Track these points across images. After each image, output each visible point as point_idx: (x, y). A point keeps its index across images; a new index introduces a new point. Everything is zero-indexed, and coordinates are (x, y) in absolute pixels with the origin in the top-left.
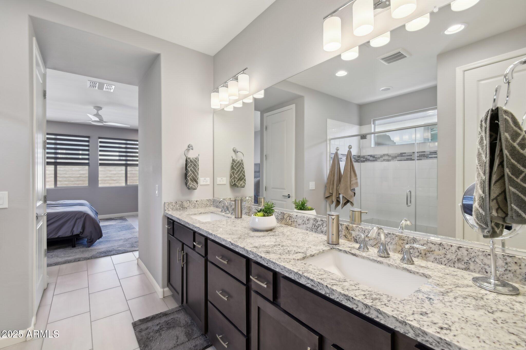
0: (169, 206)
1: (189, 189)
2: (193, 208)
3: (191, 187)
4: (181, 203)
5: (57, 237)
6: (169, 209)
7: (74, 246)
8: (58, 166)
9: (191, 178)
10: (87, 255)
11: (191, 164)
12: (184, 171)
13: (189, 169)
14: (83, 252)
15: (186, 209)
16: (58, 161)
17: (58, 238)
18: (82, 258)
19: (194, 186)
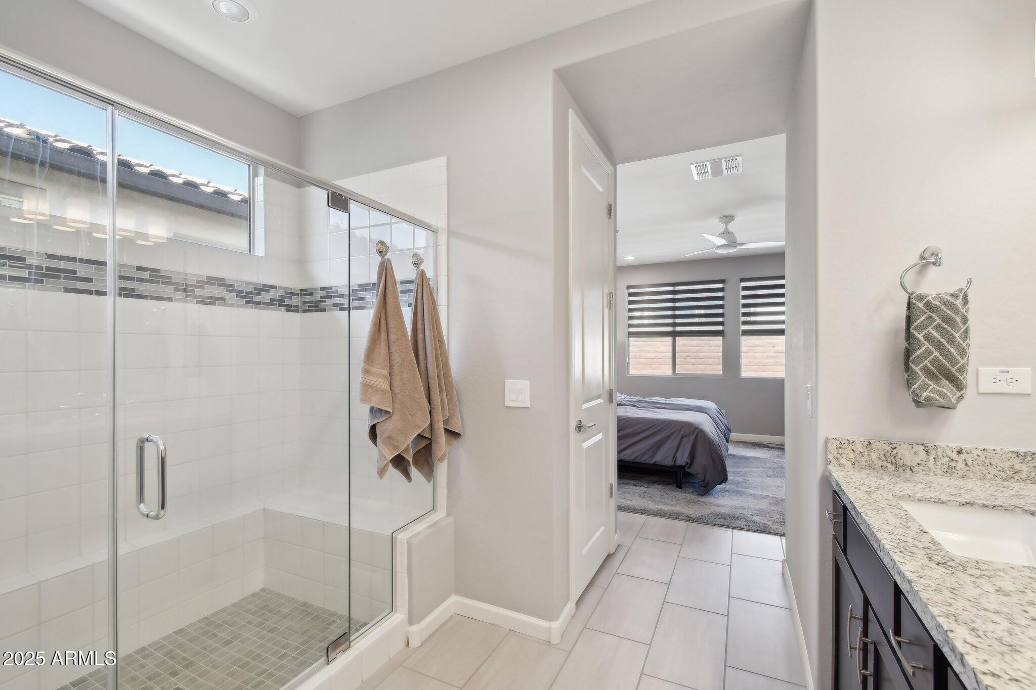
0: (841, 451)
1: (918, 404)
2: (940, 473)
3: (926, 399)
4: (888, 448)
5: (652, 462)
6: (843, 461)
7: (680, 487)
8: (677, 338)
9: (929, 365)
10: (691, 511)
11: (929, 317)
12: (903, 344)
13: (920, 336)
14: (689, 502)
15: (908, 471)
16: (678, 329)
17: (654, 464)
18: (683, 514)
19: (944, 396)
